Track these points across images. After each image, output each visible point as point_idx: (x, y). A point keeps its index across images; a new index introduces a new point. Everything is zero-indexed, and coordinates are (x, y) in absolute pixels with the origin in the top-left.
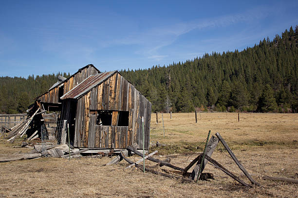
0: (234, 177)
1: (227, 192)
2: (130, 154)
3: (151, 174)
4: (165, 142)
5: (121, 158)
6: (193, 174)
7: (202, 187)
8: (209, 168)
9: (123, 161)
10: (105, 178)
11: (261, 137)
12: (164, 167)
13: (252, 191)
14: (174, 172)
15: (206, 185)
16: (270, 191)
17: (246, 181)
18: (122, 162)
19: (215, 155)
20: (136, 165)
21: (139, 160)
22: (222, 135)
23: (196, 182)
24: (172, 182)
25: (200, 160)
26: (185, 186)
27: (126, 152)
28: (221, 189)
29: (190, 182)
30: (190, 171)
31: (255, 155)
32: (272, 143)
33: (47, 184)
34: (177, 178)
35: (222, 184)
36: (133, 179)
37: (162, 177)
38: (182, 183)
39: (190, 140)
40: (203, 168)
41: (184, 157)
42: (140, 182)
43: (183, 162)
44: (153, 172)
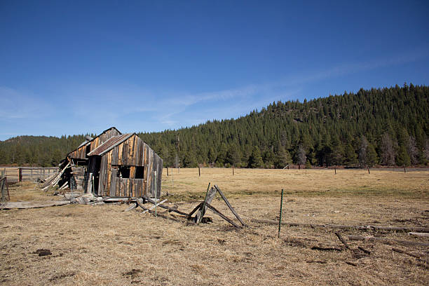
0: (229, 221)
1: (223, 233)
2: (144, 202)
3: (162, 219)
4: (174, 192)
5: (137, 206)
6: (196, 218)
7: (203, 229)
8: (209, 213)
9: (139, 208)
10: (123, 222)
11: (250, 188)
12: (172, 213)
13: (242, 231)
14: (180, 217)
15: (206, 227)
16: (256, 231)
17: (238, 224)
18: (137, 208)
19: (214, 203)
20: (150, 211)
21: (152, 207)
22: (220, 187)
23: (198, 225)
24: (179, 225)
25: (201, 207)
26: (189, 228)
27: (141, 200)
28: (218, 230)
29: (193, 225)
30: (193, 216)
31: (246, 202)
32: (259, 192)
33: (74, 227)
34: (183, 222)
35: (219, 226)
36: (146, 223)
37: (171, 221)
38: (187, 225)
39: (194, 191)
40: (204, 213)
41: (189, 204)
42: (152, 224)
43: (187, 208)
44: (163, 217)
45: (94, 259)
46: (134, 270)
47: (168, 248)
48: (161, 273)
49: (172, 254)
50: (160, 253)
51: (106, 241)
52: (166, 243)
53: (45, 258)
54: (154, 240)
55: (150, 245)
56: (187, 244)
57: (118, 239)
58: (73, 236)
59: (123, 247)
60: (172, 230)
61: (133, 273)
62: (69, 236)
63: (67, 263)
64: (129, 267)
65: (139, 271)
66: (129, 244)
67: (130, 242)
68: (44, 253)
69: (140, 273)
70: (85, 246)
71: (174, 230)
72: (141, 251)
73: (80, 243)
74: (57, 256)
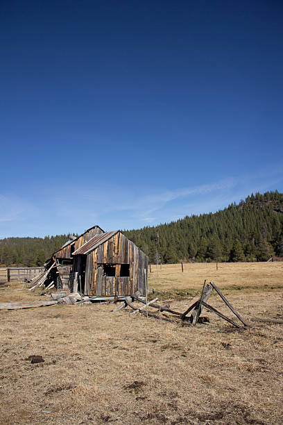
0: (229, 321)
1: (224, 334)
2: (133, 301)
3: (154, 319)
4: (160, 289)
5: (126, 305)
6: (192, 318)
7: (202, 330)
8: (204, 313)
9: (128, 307)
10: (114, 323)
11: (238, 283)
12: (164, 312)
13: (246, 332)
14: (173, 316)
15: (204, 328)
16: (263, 331)
17: (238, 323)
18: (126, 308)
20: (140, 311)
21: (142, 307)
23: (194, 325)
24: (173, 326)
25: (197, 306)
26: (186, 329)
27: (129, 299)
28: (218, 332)
29: (189, 325)
30: (188, 315)
31: (238, 299)
32: (247, 287)
33: (65, 329)
34: (178, 322)
35: (218, 326)
36: (138, 324)
37: (164, 322)
38: (183, 326)
39: (180, 288)
40: (200, 312)
41: (178, 302)
42: (146, 326)
43: (183, 307)
44: (155, 317)
45: (90, 368)
46: (136, 382)
47: (168, 354)
48: (168, 386)
49: (174, 361)
50: (161, 360)
51: (99, 345)
52: (165, 347)
53: (37, 366)
54: (151, 344)
55: (148, 350)
56: (189, 349)
57: (111, 343)
58: (65, 340)
59: (119, 352)
60: (168, 332)
61: (136, 386)
62: (60, 340)
63: (61, 372)
64: (130, 378)
65: (142, 383)
66: (124, 349)
67: (126, 347)
68: (36, 360)
69: (144, 387)
70: (79, 352)
71: (170, 332)
72: (140, 357)
73: (73, 348)
74: (50, 364)
